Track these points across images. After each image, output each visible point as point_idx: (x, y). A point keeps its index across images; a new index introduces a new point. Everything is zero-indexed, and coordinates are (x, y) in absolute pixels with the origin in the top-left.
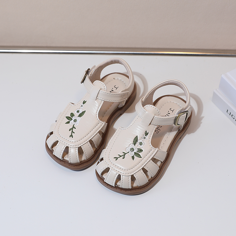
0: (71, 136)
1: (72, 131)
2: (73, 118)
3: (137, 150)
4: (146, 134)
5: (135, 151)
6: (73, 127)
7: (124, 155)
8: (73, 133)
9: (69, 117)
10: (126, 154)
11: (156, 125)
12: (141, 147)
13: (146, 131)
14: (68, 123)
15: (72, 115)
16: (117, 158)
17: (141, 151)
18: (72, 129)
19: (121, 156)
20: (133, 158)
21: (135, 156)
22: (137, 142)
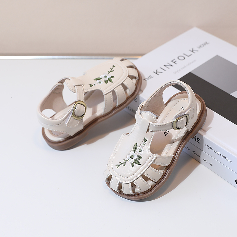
4: (145, 141)
5: (135, 158)
7: (125, 162)
10: (127, 161)
11: (153, 131)
12: (140, 154)
13: (145, 138)
16: (118, 166)
17: (140, 158)
19: (122, 164)
20: (133, 165)
22: (137, 150)
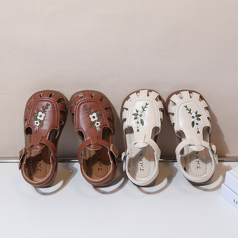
0: (186, 107)
1: (189, 110)
2: (196, 118)
3: (138, 117)
4: (138, 130)
5: (138, 116)
6: (190, 113)
7: (143, 110)
8: (187, 109)
9: (199, 117)
12: (137, 120)
13: (139, 131)
14: (196, 113)
15: (199, 119)
16: (147, 104)
17: (135, 118)
18: (190, 111)
19: (145, 107)
20: (137, 111)
21: (137, 113)
22: (140, 122)
